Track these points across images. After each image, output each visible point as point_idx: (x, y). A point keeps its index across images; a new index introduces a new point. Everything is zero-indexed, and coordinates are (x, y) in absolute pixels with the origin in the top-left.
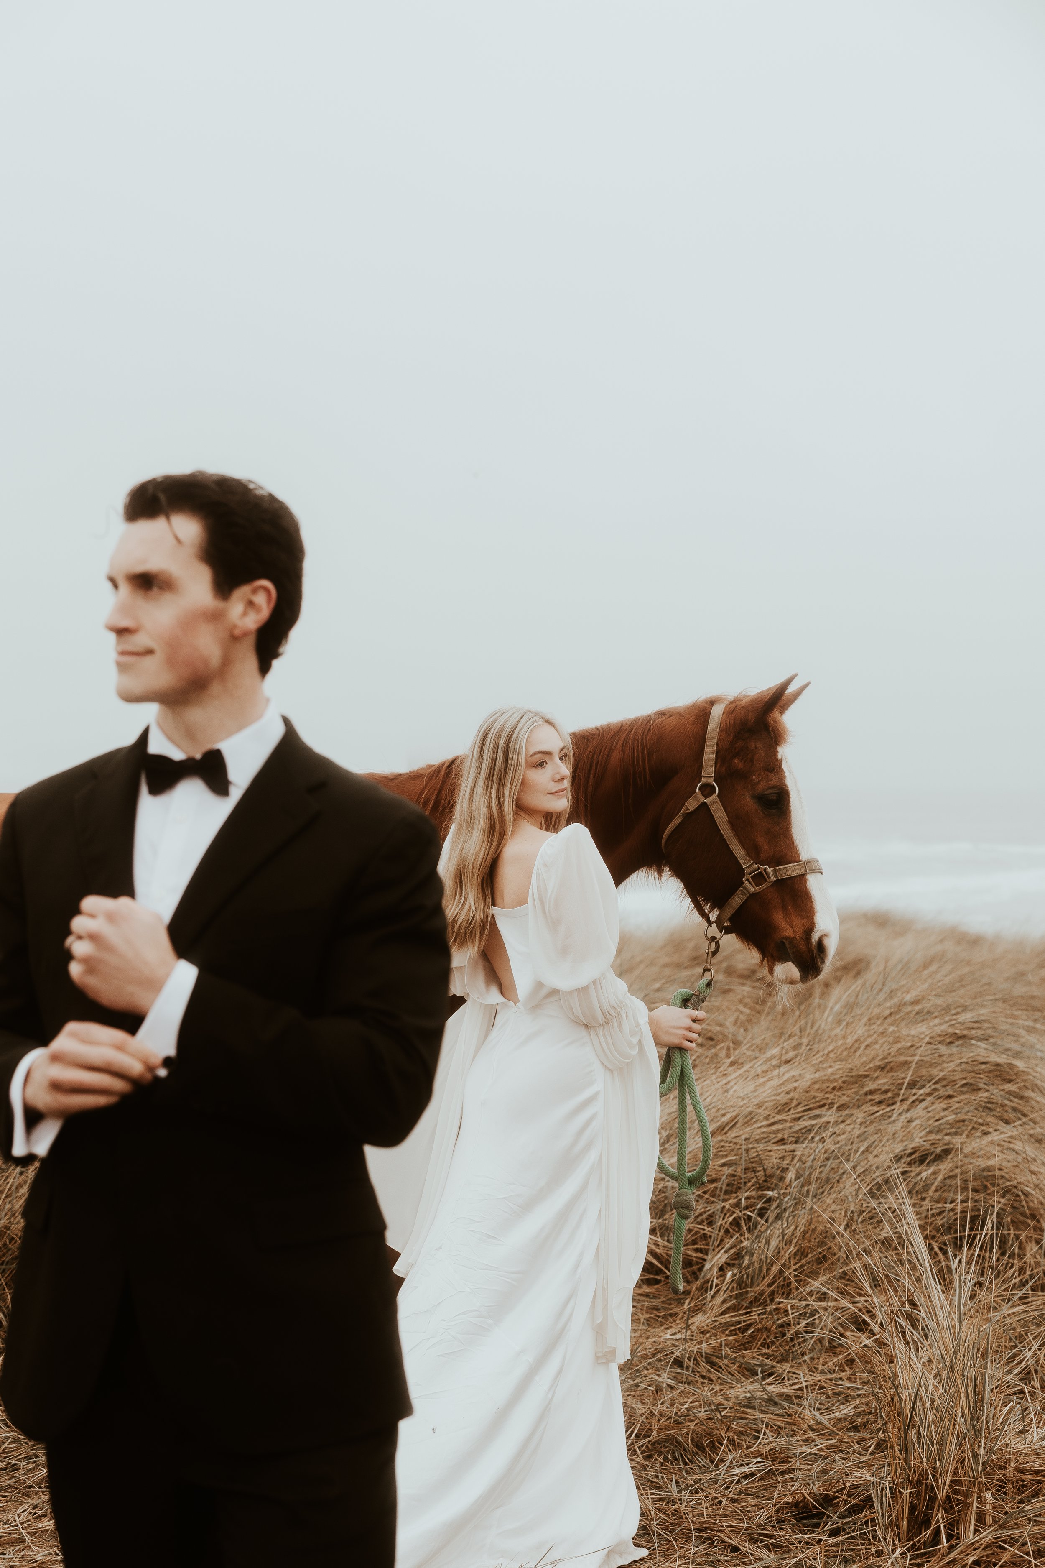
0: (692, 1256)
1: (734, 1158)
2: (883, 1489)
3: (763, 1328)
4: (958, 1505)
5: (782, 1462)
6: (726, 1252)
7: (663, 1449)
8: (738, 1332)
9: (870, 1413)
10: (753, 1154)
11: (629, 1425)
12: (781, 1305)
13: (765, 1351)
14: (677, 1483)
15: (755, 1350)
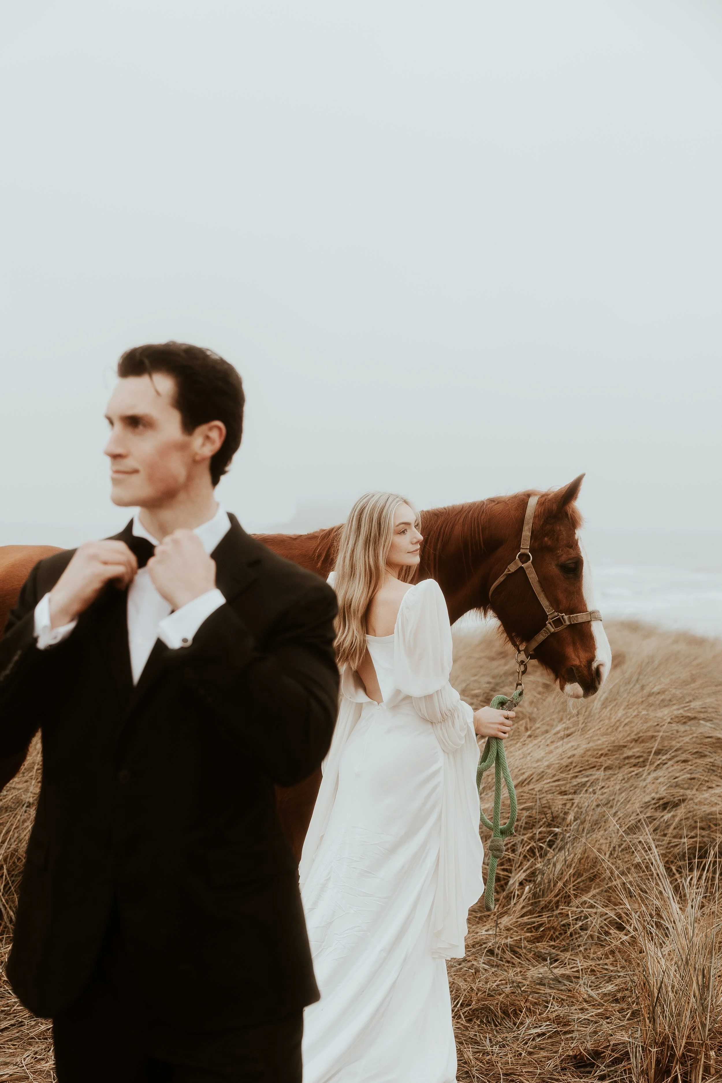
0: (500, 874)
1: (531, 804)
2: (636, 1047)
3: (551, 927)
4: (691, 1060)
5: (565, 1025)
6: (524, 872)
7: (479, 1015)
8: (533, 929)
9: (627, 990)
10: (544, 802)
11: (455, 998)
12: (564, 911)
13: (552, 943)
14: (490, 1040)
15: (545, 943)
